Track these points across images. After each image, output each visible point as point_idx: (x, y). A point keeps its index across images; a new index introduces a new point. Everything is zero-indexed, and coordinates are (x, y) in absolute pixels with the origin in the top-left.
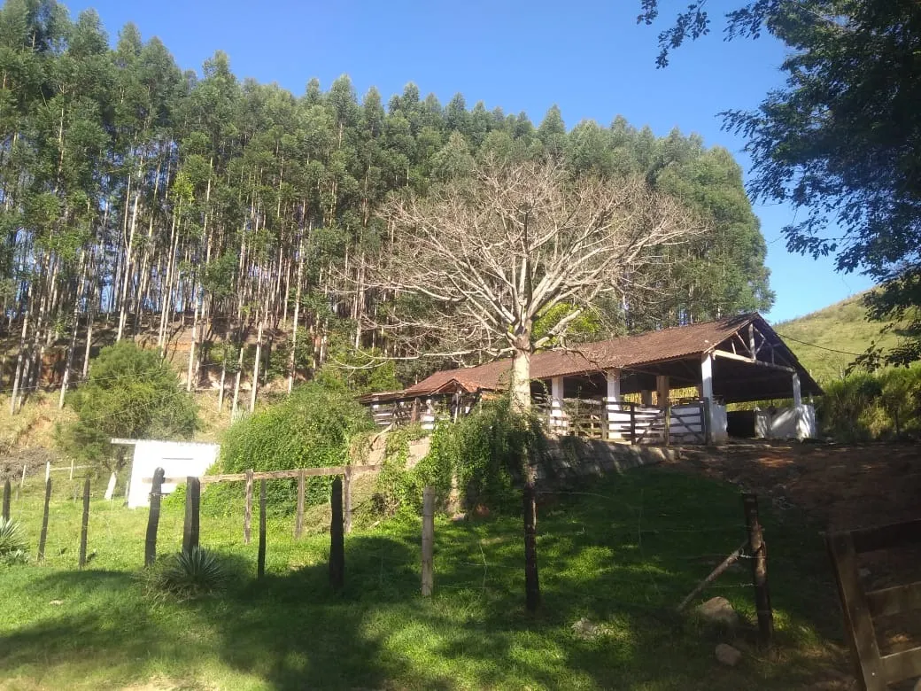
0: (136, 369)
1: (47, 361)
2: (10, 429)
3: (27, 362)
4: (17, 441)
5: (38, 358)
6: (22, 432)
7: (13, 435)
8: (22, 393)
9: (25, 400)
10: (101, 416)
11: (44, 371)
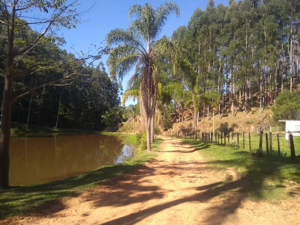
0: (289, 98)
1: (271, 96)
2: (261, 117)
3: (263, 98)
4: (263, 120)
5: (267, 96)
6: (264, 118)
7: (261, 119)
8: (263, 107)
9: (264, 109)
10: (279, 113)
11: (270, 100)
